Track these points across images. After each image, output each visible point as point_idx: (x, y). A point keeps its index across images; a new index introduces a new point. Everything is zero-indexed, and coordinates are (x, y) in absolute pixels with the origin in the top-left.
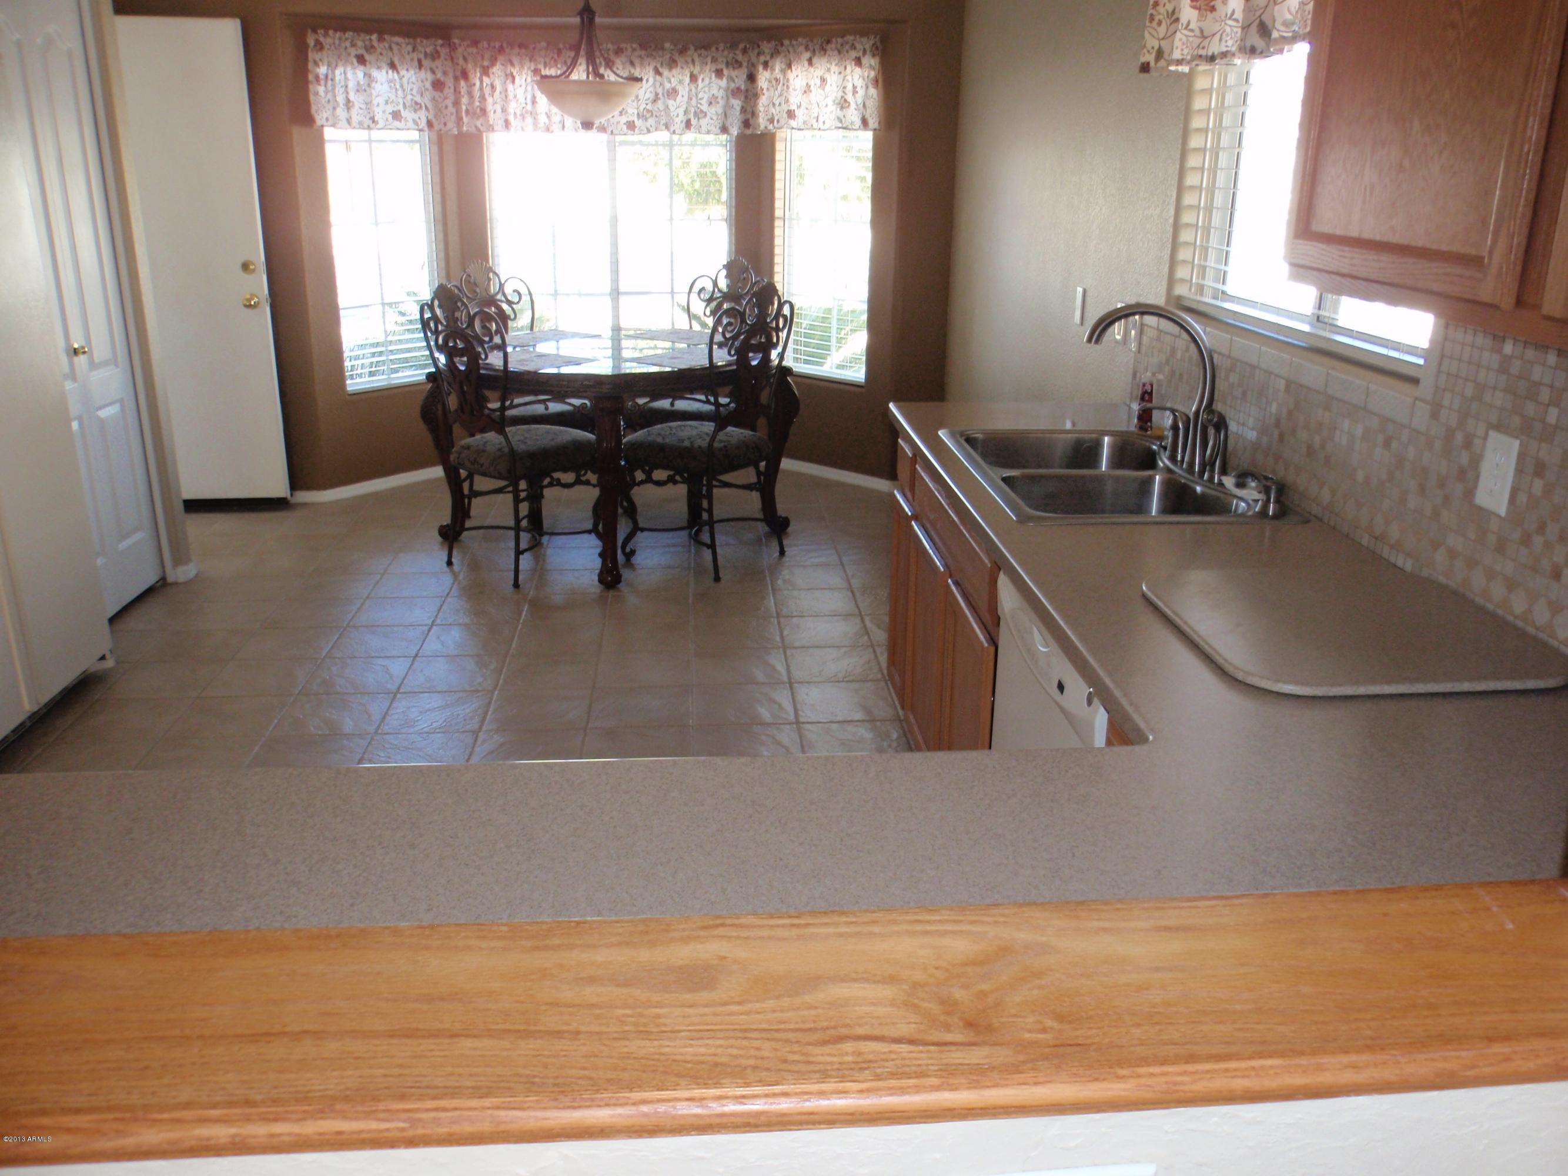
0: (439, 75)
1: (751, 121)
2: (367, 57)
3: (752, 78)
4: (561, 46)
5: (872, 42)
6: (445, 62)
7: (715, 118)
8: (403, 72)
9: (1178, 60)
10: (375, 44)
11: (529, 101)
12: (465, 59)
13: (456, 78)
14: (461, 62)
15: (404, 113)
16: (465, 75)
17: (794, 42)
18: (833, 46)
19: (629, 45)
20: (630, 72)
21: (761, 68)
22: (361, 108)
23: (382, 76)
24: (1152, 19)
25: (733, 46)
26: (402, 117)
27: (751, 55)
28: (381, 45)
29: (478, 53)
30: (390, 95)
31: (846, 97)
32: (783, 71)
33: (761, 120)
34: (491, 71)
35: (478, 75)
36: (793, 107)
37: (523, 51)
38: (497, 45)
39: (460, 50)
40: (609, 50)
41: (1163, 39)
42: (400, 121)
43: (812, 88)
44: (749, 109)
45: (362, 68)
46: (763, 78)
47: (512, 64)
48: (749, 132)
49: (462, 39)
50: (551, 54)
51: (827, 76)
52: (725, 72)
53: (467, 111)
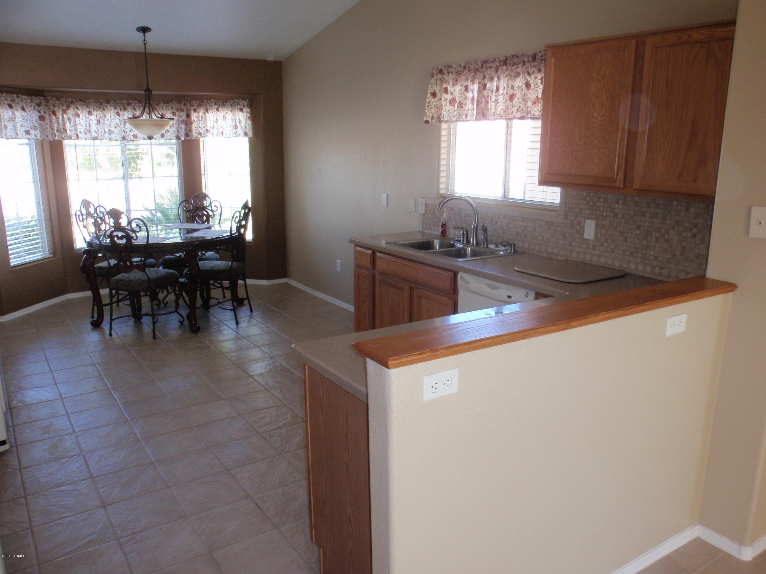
0: (42, 114)
1: (190, 134)
2: (13, 105)
3: (188, 116)
4: (102, 101)
5: (247, 102)
6: (45, 107)
7: (173, 132)
8: (28, 112)
9: (446, 121)
10: (16, 99)
11: (88, 126)
12: (54, 106)
13: (50, 115)
14: (52, 107)
15: (31, 131)
16: (54, 113)
17: (209, 101)
18: (229, 103)
19: (134, 101)
20: (134, 113)
21: (192, 112)
22: (11, 129)
23: (19, 114)
24: (428, 107)
25: (180, 102)
26: (30, 133)
27: (188, 106)
28: (18, 100)
29: (60, 104)
30: (23, 123)
31: (237, 124)
32: (204, 113)
33: (194, 134)
34: (67, 112)
35: (61, 113)
36: (209, 128)
37: (83, 103)
38: (70, 100)
39: (51, 102)
40: (124, 103)
41: (434, 113)
42: (29, 135)
43: (219, 120)
44: (188, 129)
45: (11, 110)
46: (194, 116)
47: (77, 108)
48: (188, 138)
49: (52, 97)
50: (97, 105)
51: (226, 115)
52: (177, 113)
53: (57, 131)
